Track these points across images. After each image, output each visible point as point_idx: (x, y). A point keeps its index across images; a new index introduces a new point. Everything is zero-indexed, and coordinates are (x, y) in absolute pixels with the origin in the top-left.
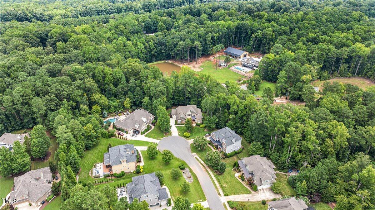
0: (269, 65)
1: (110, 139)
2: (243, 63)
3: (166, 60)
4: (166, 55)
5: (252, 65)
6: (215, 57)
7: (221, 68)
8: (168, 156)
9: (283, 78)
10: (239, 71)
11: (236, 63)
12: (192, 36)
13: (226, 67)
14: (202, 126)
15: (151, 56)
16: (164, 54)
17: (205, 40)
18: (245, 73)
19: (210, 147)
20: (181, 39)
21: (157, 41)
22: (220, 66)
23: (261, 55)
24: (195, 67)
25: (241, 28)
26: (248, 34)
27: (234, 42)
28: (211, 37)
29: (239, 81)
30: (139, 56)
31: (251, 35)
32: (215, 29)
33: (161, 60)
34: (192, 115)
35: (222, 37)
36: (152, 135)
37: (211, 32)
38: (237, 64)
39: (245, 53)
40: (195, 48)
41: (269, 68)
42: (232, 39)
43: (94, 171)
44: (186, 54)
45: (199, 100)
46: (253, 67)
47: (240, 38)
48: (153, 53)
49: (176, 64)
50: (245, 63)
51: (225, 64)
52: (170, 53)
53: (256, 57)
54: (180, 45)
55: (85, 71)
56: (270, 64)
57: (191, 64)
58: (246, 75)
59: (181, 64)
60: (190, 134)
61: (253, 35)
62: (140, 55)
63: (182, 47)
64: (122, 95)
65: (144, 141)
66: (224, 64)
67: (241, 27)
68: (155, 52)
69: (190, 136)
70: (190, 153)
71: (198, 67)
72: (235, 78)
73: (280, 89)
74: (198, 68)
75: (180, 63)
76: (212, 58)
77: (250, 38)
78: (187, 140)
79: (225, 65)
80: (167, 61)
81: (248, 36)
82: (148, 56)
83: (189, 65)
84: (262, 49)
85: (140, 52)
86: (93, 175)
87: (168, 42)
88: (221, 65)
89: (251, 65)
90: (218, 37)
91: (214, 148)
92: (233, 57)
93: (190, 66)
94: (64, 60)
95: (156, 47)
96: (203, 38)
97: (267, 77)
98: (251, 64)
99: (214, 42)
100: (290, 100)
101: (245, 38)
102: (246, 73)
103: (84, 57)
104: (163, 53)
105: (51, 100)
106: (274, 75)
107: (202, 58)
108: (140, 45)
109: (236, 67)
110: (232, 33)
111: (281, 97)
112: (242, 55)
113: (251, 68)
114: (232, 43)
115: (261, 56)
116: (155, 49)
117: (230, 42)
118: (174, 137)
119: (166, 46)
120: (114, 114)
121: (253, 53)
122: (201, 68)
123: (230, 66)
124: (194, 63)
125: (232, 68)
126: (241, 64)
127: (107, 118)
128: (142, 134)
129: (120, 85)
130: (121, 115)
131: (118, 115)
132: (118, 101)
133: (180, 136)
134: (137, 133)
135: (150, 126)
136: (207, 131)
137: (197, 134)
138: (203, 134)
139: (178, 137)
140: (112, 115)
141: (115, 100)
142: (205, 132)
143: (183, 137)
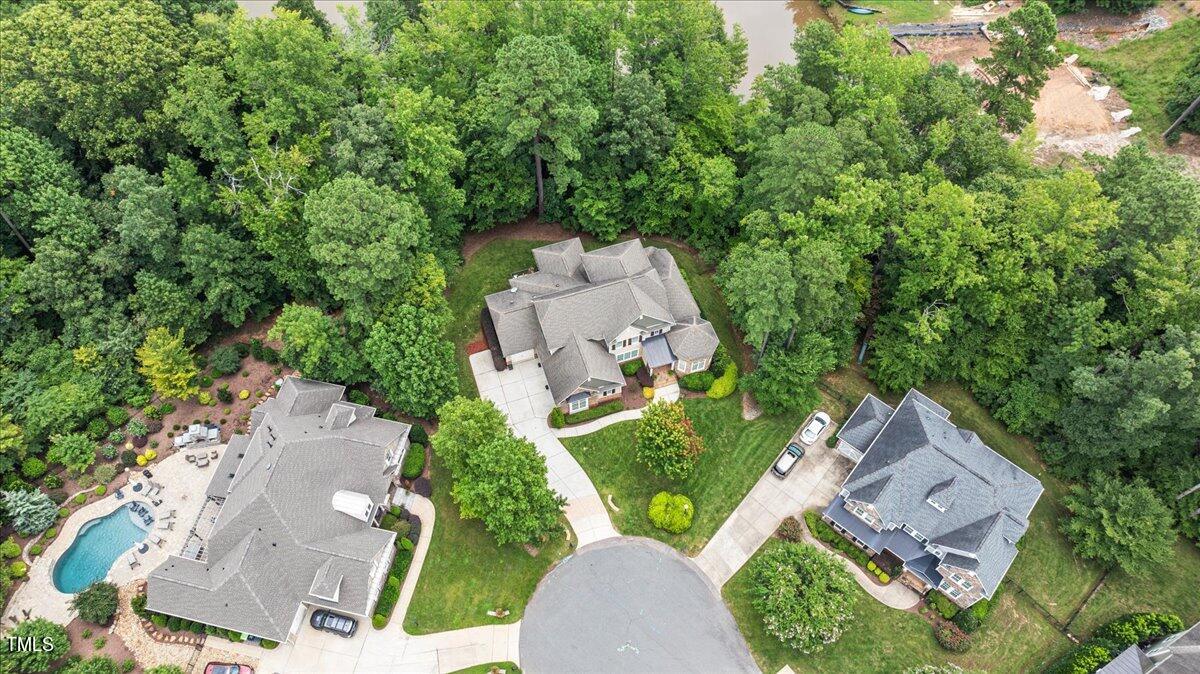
14: (720, 387)
34: (647, 336)
36: (453, 591)
64: (98, 313)
78: (688, 561)
91: (875, 578)
118: (596, 553)
127: (57, 522)
128: (379, 625)
129: (44, 247)
130: (155, 460)
131: (133, 464)
132: (81, 354)
133: (631, 538)
134: (350, 625)
135: (403, 514)
136: (758, 418)
137: (716, 467)
138: (749, 450)
139: (617, 549)
140: (95, 482)
141: (65, 363)
142: (751, 424)
143: (647, 534)
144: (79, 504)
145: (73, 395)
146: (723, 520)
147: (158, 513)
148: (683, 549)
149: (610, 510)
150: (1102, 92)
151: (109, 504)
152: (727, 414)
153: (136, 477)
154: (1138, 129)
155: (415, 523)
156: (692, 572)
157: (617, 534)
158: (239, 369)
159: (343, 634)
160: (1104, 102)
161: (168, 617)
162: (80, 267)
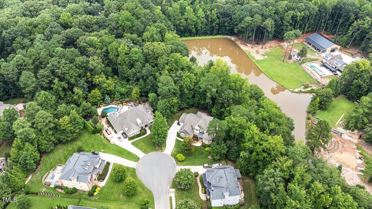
0: (356, 77)
1: (93, 135)
2: (324, 61)
3: (229, 35)
4: (229, 30)
5: (336, 67)
6: (291, 43)
7: (291, 61)
8: (128, 188)
9: (363, 108)
10: (313, 72)
11: (315, 58)
12: (266, 11)
13: (298, 61)
14: (207, 149)
15: (213, 28)
16: (227, 28)
17: (282, 19)
18: (319, 77)
19: (198, 187)
20: (251, 12)
21: (221, 10)
22: (290, 58)
23: (359, 52)
24: (257, 52)
25: (341, 9)
26: (349, 18)
27: (326, 26)
28: (290, 16)
29: (306, 87)
30: (197, 26)
31: (353, 22)
32: (302, 6)
33: (223, 34)
34: (201, 131)
35: (309, 19)
36: (141, 144)
37: (294, 9)
38: (316, 60)
39: (335, 46)
40: (264, 28)
41: (355, 81)
42: (325, 22)
43: (50, 175)
44: (251, 34)
45: (221, 110)
46: (337, 70)
47: (337, 23)
48: (214, 24)
49: (238, 43)
50: (327, 62)
51: (298, 57)
52: (233, 28)
53: (350, 55)
54: (245, 22)
55: (99, 45)
56: (358, 75)
57: (256, 47)
58: (320, 80)
59: (244, 44)
60: (184, 158)
61: (356, 22)
62: (199, 25)
63: (247, 24)
64: (133, 81)
65: (126, 150)
66: (296, 57)
67: (341, 7)
68: (217, 24)
69: (183, 161)
70: (169, 186)
71: (261, 53)
72: (301, 82)
73: (354, 121)
74: (262, 55)
75: (243, 42)
76: (285, 44)
77: (350, 25)
78: (176, 165)
79: (298, 59)
80: (229, 37)
81: (348, 23)
82: (208, 27)
83: (252, 48)
84: (363, 45)
85: (198, 21)
86: (46, 180)
87: (234, 14)
88: (293, 57)
89: (334, 67)
90: (301, 18)
91: (202, 191)
92: (316, 49)
93: (253, 50)
94: (96, 24)
95: (218, 18)
96: (280, 15)
97: (348, 91)
98: (334, 65)
99: (295, 23)
100: (365, 142)
101: (343, 24)
102: (321, 77)
103: (117, 23)
104: (226, 26)
105: (45, 76)
106: (360, 92)
107: (273, 42)
108: (201, 13)
109: (312, 64)
110: (326, 14)
111: (353, 130)
112: (329, 49)
113: (333, 72)
114: (323, 27)
115: (359, 54)
116: (217, 20)
117: (320, 26)
118: (165, 155)
119: (231, 19)
120: (119, 102)
121: (348, 47)
122: (264, 56)
123: (305, 61)
124: (261, 46)
125: (306, 65)
126: (322, 62)
127: (109, 104)
128: (129, 140)
129: (133, 69)
130: (125, 105)
131: (122, 104)
132: (128, 86)
133: (172, 157)
134: (125, 136)
135: (145, 131)
136: (211, 159)
137: (195, 159)
138: (203, 161)
139: (168, 157)
140: (116, 103)
141: (125, 86)
142: (209, 158)
143: (174, 158)
144: (113, 104)
145: (123, 90)
146: (188, 165)
147: (119, 111)
148: (177, 163)
149: (173, 151)
150: (360, 162)
151: (116, 106)
152: (206, 154)
153: (121, 105)
154: (362, 174)
155: (145, 133)
156: (175, 167)
157: (170, 155)
158: (145, 102)
159: (124, 137)
160: (359, 164)
161: (109, 121)
162: (135, 74)
